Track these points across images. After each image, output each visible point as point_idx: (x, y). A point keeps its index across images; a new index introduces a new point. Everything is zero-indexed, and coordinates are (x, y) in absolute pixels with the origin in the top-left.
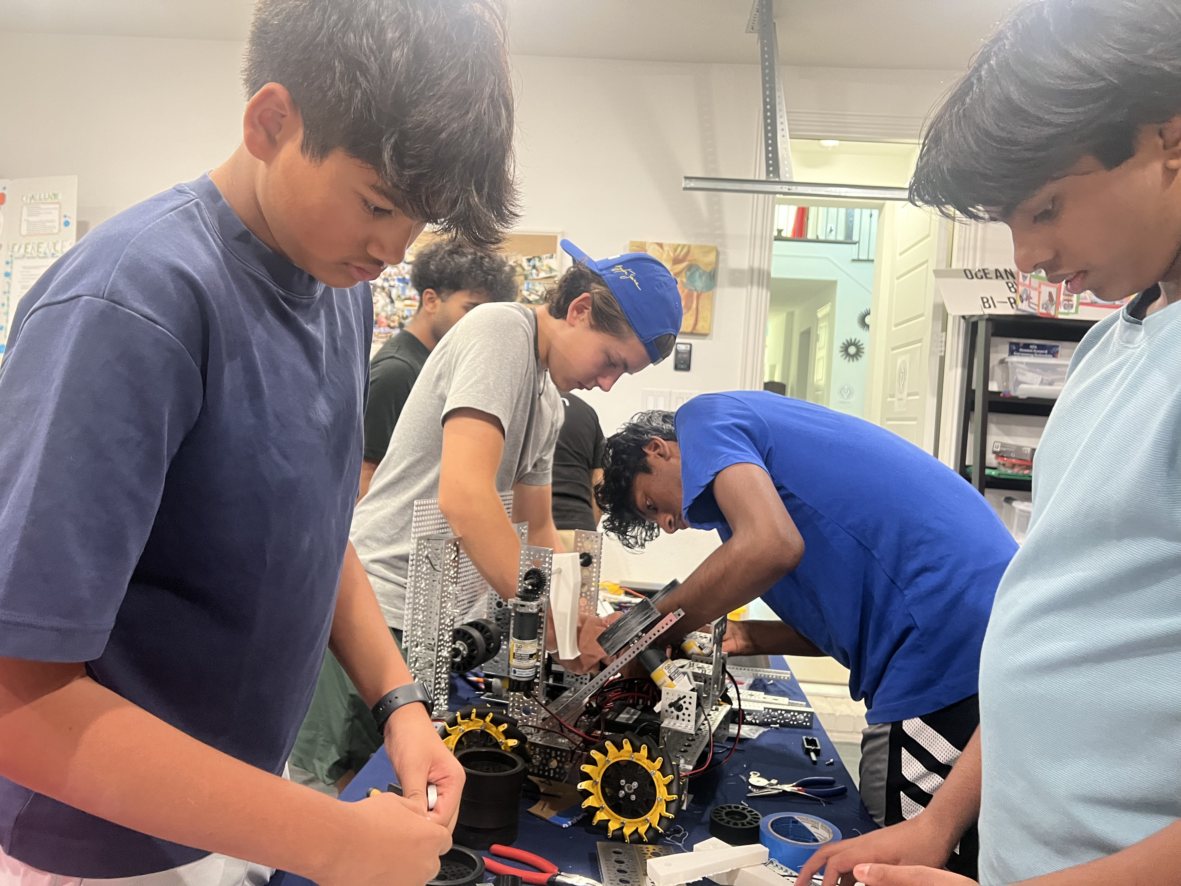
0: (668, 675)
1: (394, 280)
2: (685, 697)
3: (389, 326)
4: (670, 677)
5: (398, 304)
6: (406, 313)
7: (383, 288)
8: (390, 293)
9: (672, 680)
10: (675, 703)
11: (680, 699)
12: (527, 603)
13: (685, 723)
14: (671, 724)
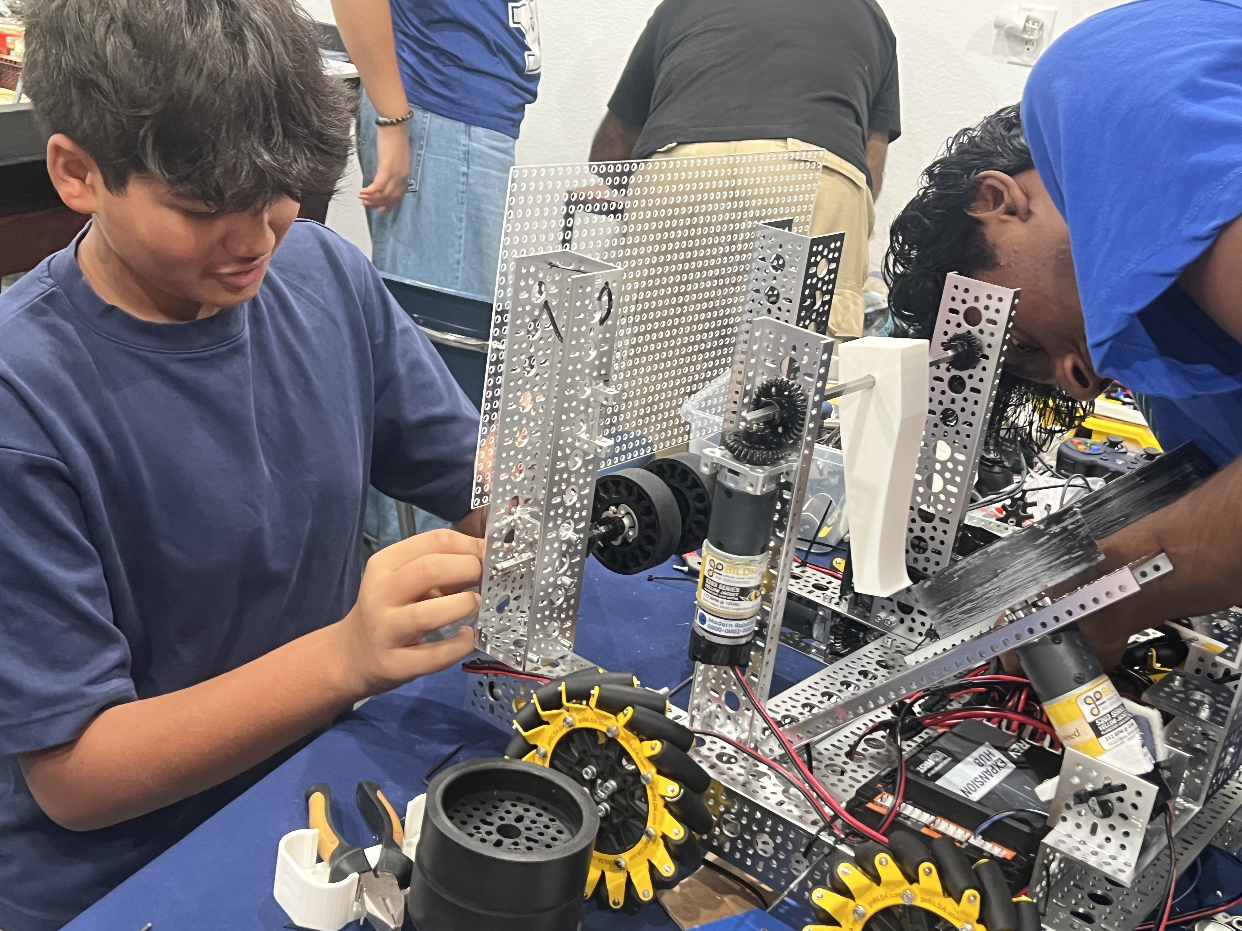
0: (1091, 719)
2: (1123, 787)
4: (1093, 725)
9: (1098, 734)
10: (1095, 793)
11: (1109, 788)
12: (744, 468)
13: (1112, 848)
14: (1071, 843)
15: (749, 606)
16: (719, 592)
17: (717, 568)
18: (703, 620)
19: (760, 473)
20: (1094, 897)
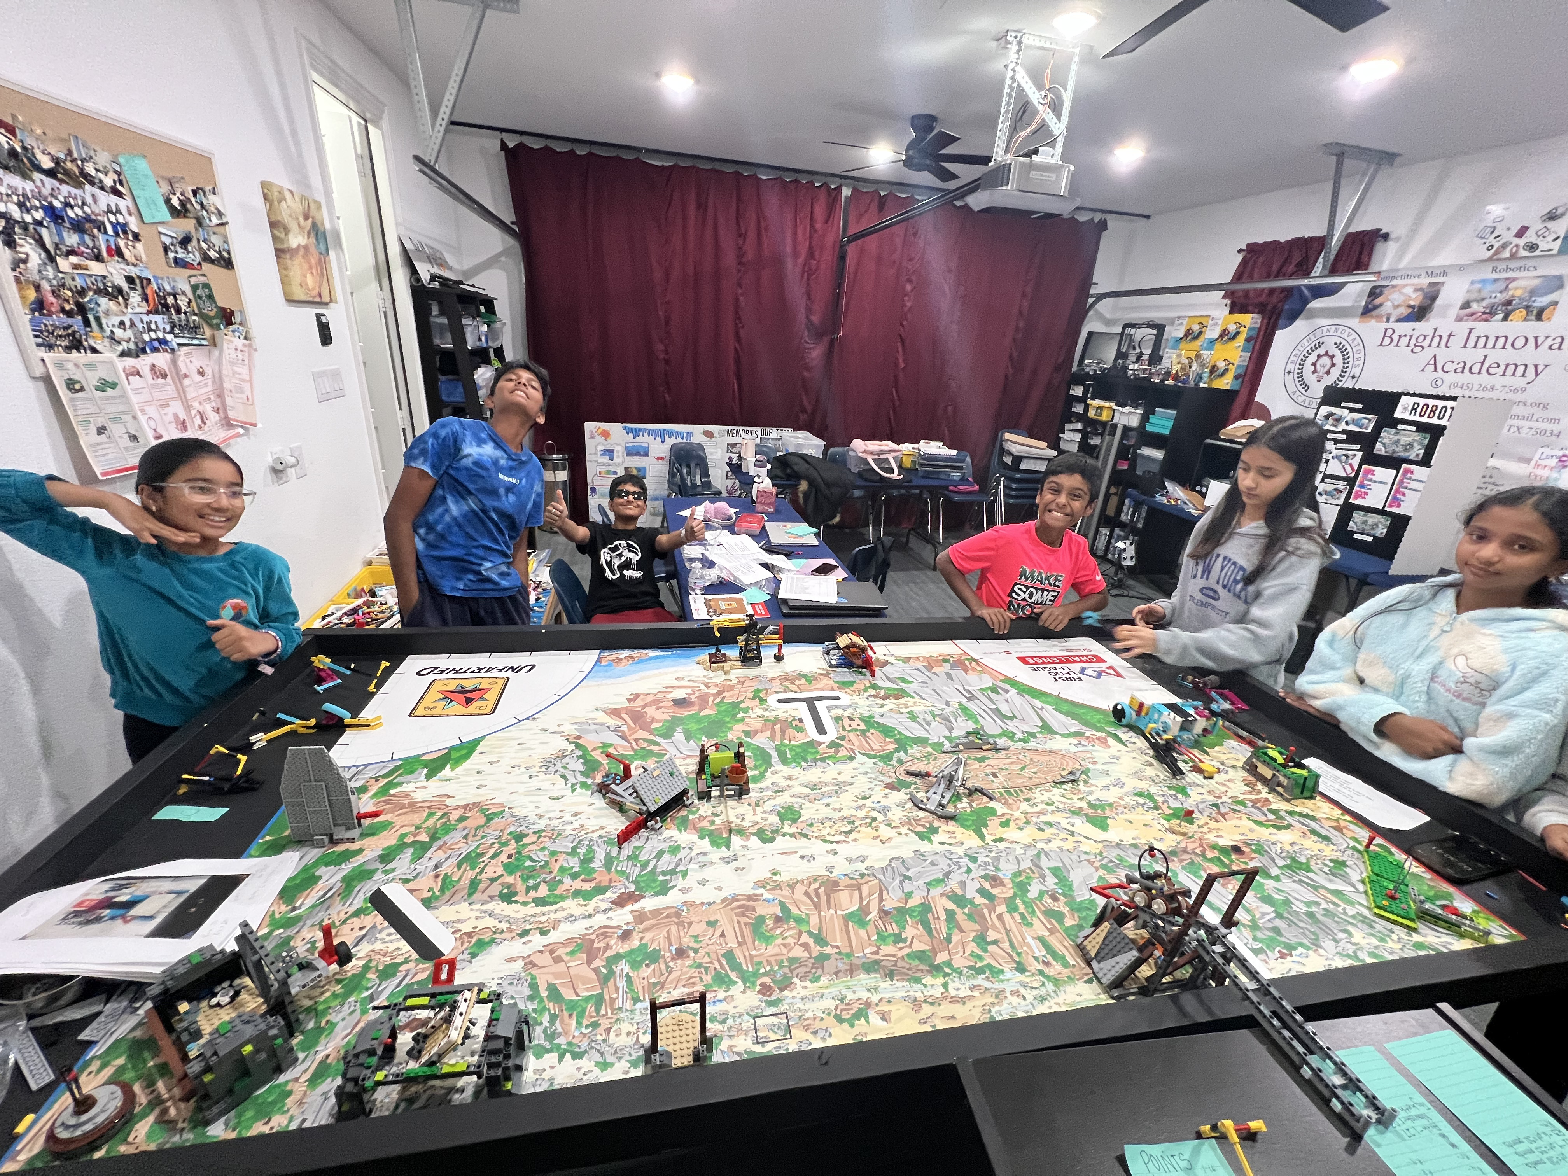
1: (37, 209)
3: (63, 310)
5: (64, 264)
6: (79, 283)
7: (25, 227)
8: (41, 237)
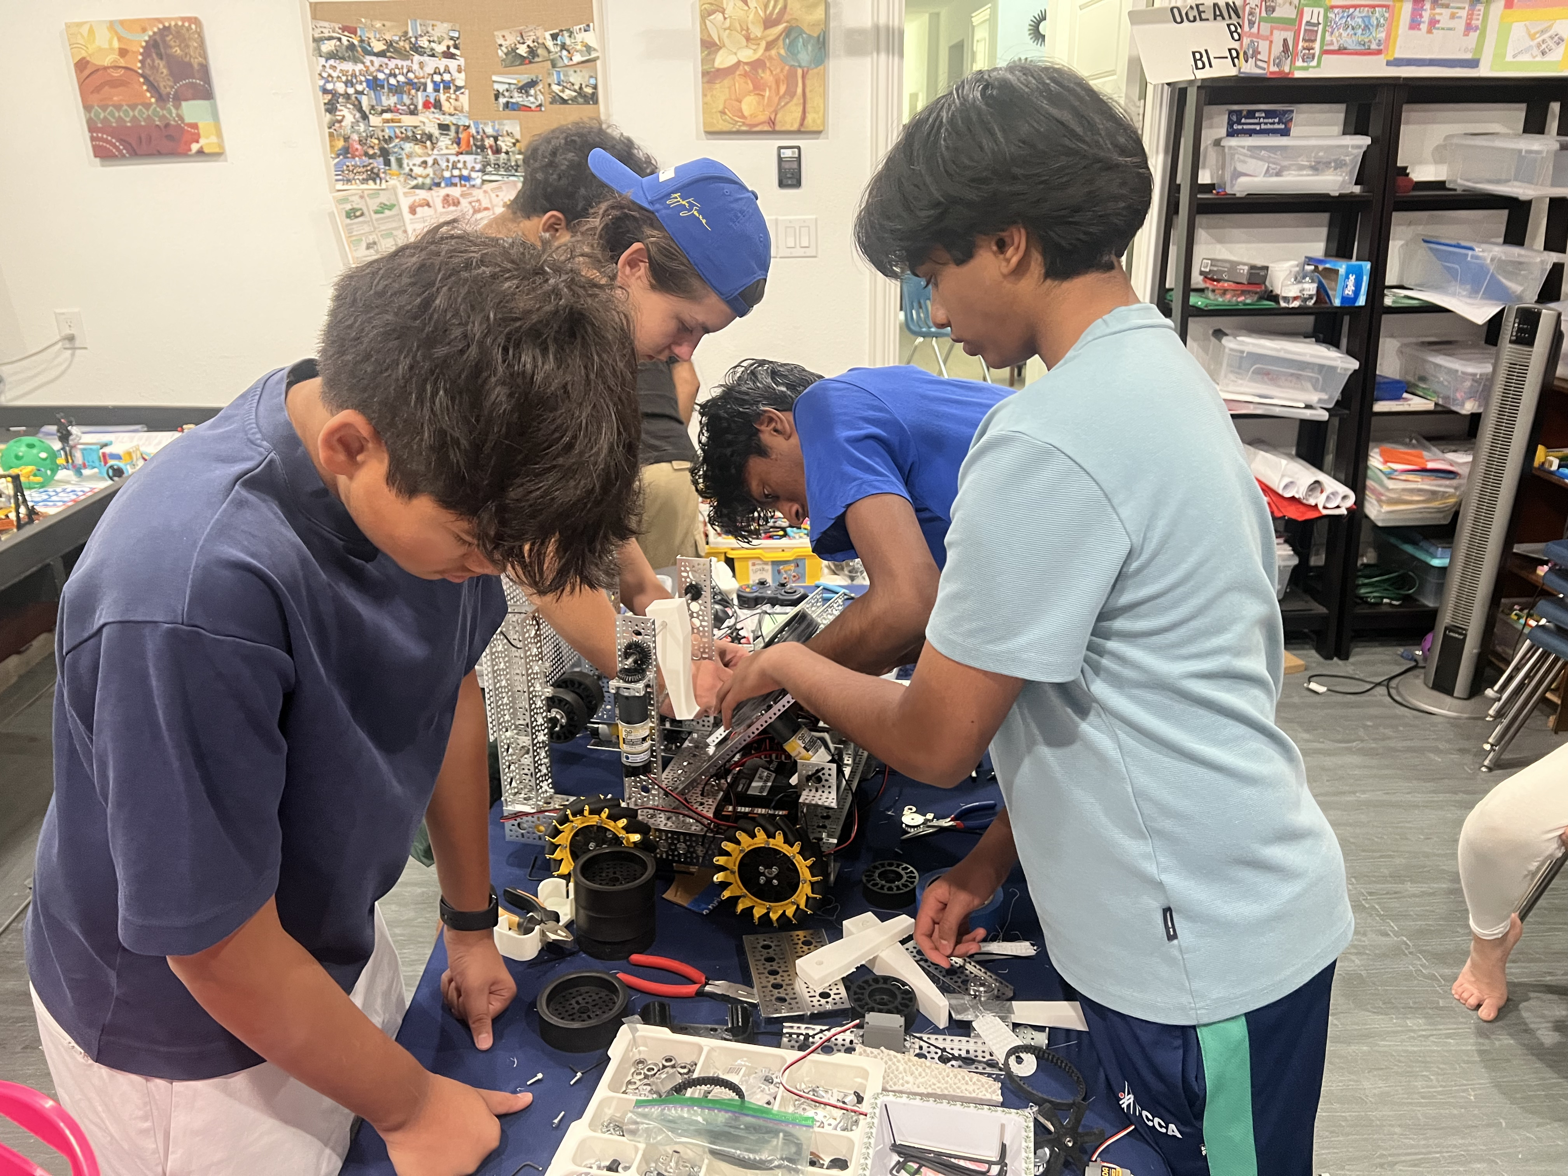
0: (803, 746)
2: (823, 769)
3: (366, 154)
4: (805, 748)
6: (388, 133)
9: (807, 750)
10: (813, 775)
11: (818, 771)
12: (632, 685)
13: (825, 795)
14: (810, 798)
15: (647, 745)
16: (632, 743)
17: (629, 733)
18: (627, 758)
19: (641, 685)
20: (823, 817)
